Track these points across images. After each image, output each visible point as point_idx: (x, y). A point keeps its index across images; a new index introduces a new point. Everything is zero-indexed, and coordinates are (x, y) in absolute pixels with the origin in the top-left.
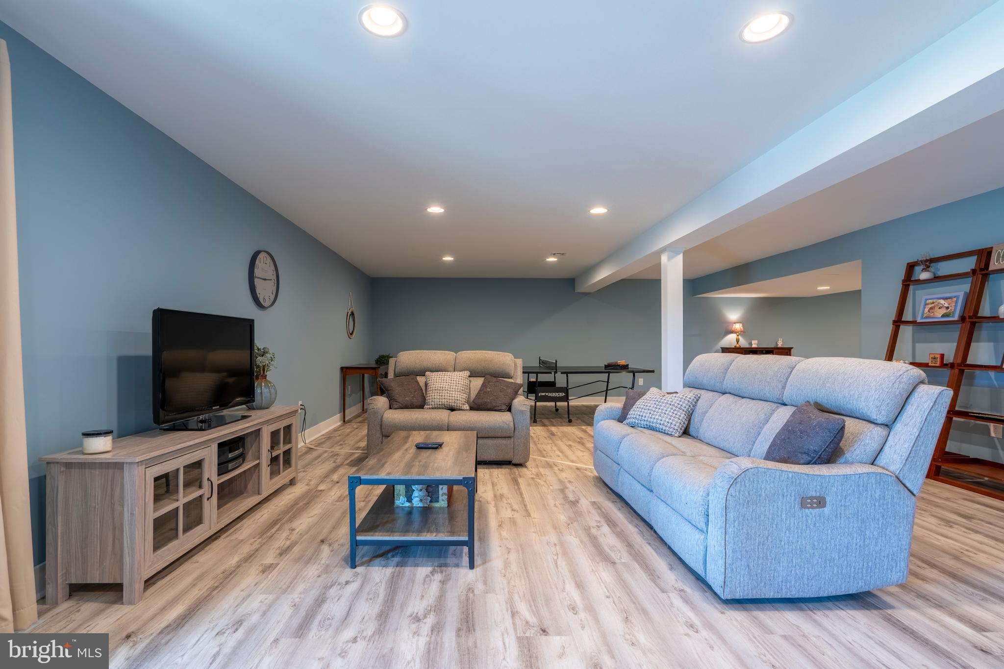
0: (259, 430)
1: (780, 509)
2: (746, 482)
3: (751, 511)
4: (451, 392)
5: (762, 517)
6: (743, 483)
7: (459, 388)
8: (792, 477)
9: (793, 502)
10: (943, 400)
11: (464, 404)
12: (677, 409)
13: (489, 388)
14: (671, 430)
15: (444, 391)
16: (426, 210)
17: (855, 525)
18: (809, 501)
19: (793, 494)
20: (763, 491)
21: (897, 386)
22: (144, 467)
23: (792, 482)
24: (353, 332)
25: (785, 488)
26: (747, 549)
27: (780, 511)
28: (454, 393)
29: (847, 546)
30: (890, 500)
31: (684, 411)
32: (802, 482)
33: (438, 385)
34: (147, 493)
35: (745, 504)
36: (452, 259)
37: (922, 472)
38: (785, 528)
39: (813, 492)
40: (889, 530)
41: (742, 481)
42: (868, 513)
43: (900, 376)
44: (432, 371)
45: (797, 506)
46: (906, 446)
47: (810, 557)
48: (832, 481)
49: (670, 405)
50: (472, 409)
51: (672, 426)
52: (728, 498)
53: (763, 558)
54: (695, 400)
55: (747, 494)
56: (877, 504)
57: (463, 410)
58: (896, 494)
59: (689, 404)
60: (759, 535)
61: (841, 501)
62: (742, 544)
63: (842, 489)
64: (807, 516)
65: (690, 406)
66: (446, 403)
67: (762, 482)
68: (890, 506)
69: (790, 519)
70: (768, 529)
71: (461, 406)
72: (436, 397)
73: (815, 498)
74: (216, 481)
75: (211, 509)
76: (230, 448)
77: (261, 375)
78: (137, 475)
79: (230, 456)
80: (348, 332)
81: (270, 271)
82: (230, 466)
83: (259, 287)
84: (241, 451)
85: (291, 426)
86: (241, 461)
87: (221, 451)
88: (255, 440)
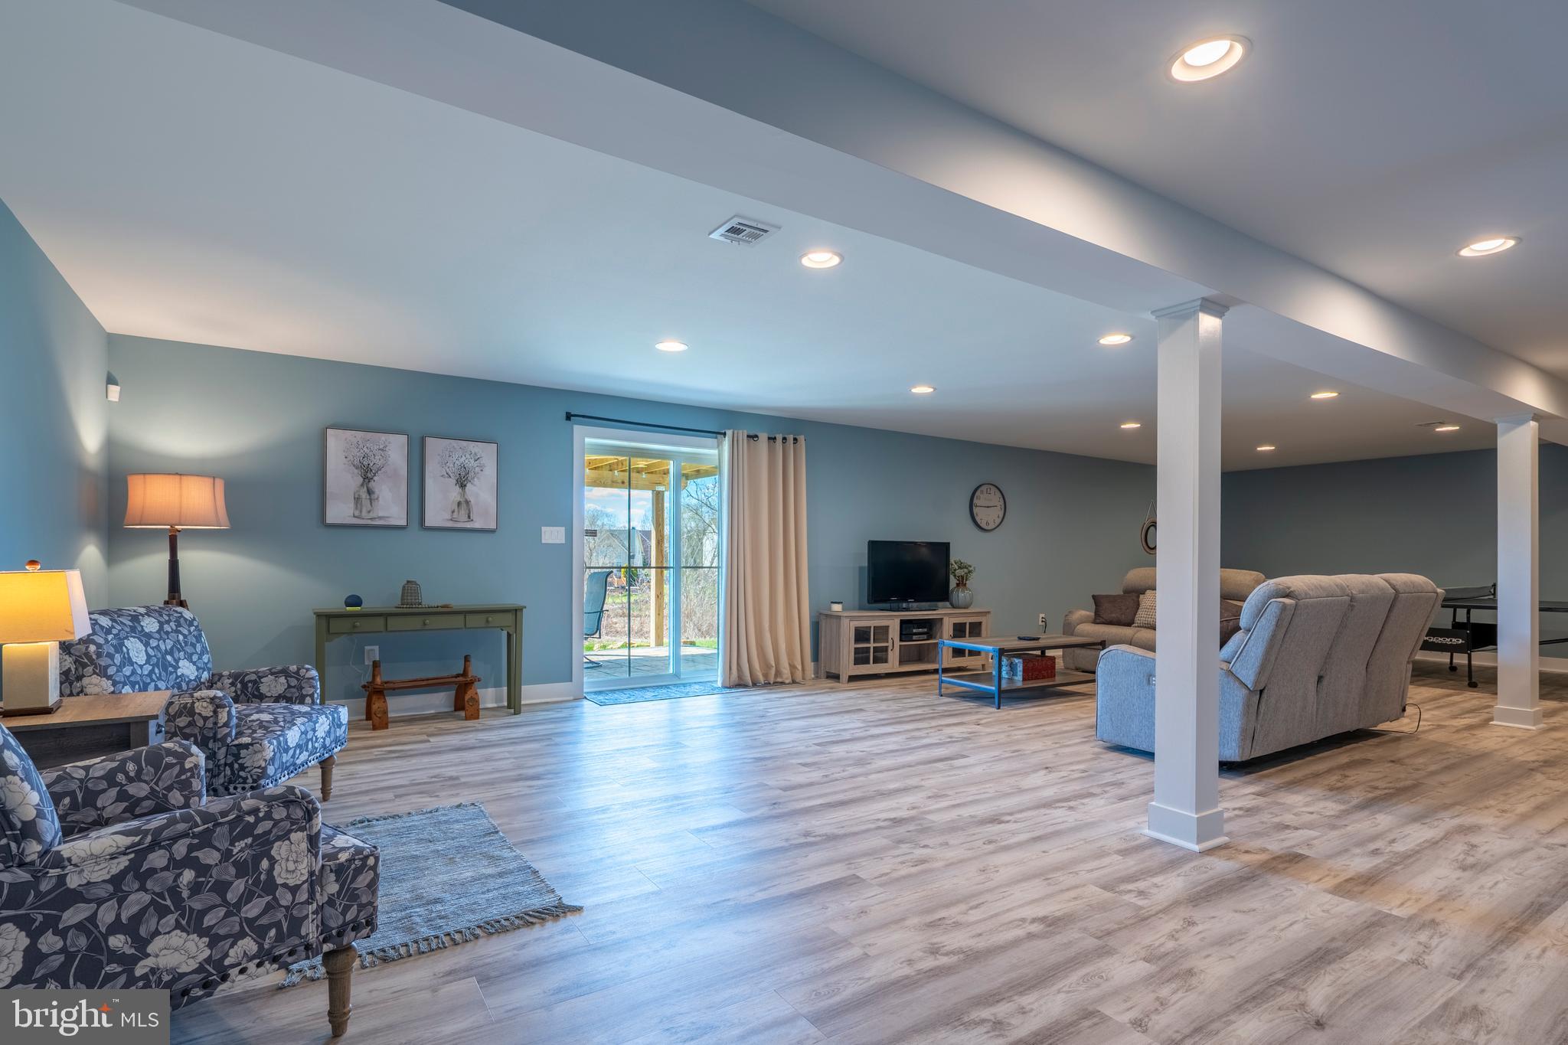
0: (942, 619)
2: (1110, 659)
5: (1120, 686)
19: (1142, 672)
20: (1121, 667)
22: (847, 620)
23: (1141, 663)
25: (1136, 667)
26: (1110, 707)
32: (1148, 664)
33: (1151, 604)
34: (850, 634)
36: (1273, 448)
38: (1137, 696)
41: (1107, 658)
45: (1145, 682)
53: (1121, 716)
55: (1110, 668)
60: (1118, 698)
62: (1107, 703)
67: (1120, 660)
70: (1124, 695)
72: (1144, 616)
74: (897, 643)
75: (894, 656)
76: (916, 626)
77: (962, 583)
78: (845, 622)
79: (914, 631)
80: (1146, 547)
81: (995, 499)
82: (914, 637)
83: (982, 515)
84: (926, 630)
85: (980, 623)
86: (925, 637)
87: (904, 626)
88: (938, 626)
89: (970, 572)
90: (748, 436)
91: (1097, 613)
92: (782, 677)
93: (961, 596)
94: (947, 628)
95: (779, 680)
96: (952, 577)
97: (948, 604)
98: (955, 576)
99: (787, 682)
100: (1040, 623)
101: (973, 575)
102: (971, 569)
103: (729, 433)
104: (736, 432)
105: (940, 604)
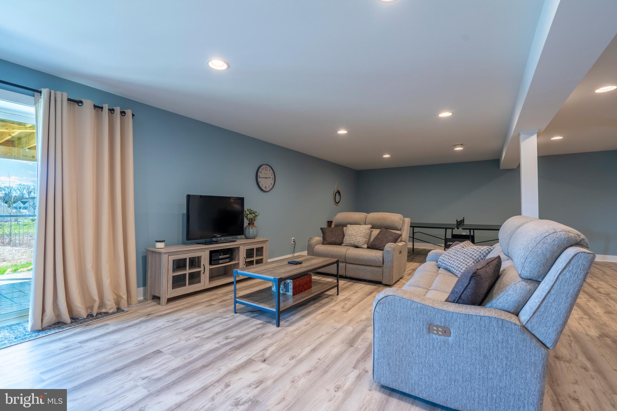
0: (239, 247)
1: (412, 329)
2: (387, 304)
3: (390, 325)
4: (357, 237)
5: (398, 332)
6: (384, 305)
7: (362, 235)
8: (421, 307)
9: (421, 327)
10: (580, 262)
11: (363, 245)
12: (468, 257)
13: (380, 236)
14: (457, 272)
15: (352, 236)
16: (337, 132)
17: (478, 358)
18: (435, 328)
19: (421, 320)
20: (399, 313)
21: (540, 246)
22: (168, 255)
23: (421, 311)
24: (339, 202)
25: (415, 314)
26: (388, 352)
27: (411, 331)
28: (358, 237)
29: (471, 374)
30: (514, 345)
31: (473, 259)
32: (429, 313)
33: (350, 232)
34: (169, 265)
35: (386, 319)
36: (389, 156)
37: (555, 328)
38: (416, 344)
39: (438, 322)
40: (514, 372)
41: (384, 303)
42: (491, 351)
43: (545, 237)
44: (351, 224)
45: (425, 330)
46: (537, 301)
47: (437, 372)
48: (455, 317)
49: (465, 254)
50: (368, 248)
51: (459, 269)
52: (375, 313)
53: (399, 362)
54: (487, 252)
55: (387, 313)
56: (500, 346)
57: (362, 248)
58: (520, 341)
59: (480, 254)
60: (396, 344)
61: (464, 335)
62: (384, 347)
63: (464, 325)
64: (433, 339)
65: (480, 256)
66: (352, 243)
67: (398, 306)
68: (514, 350)
69: (419, 339)
70: (402, 341)
71: (361, 245)
72: (348, 239)
73: (441, 327)
74: (208, 267)
75: (205, 278)
76: (222, 254)
77: (251, 223)
78: (164, 258)
79: (220, 257)
80: (335, 202)
81: (270, 173)
82: (221, 262)
83: (262, 182)
84: (228, 256)
85: (262, 248)
86: (228, 260)
87: (213, 254)
88: (236, 252)
89: (256, 216)
90: (69, 100)
91: (324, 238)
92: (106, 308)
93: (251, 231)
94: (242, 254)
95: (104, 310)
96: (245, 219)
97: (243, 236)
98: (247, 218)
99: (111, 311)
100: (292, 243)
101: (258, 218)
102: (256, 214)
103: (45, 91)
104: (53, 92)
105: (239, 237)
